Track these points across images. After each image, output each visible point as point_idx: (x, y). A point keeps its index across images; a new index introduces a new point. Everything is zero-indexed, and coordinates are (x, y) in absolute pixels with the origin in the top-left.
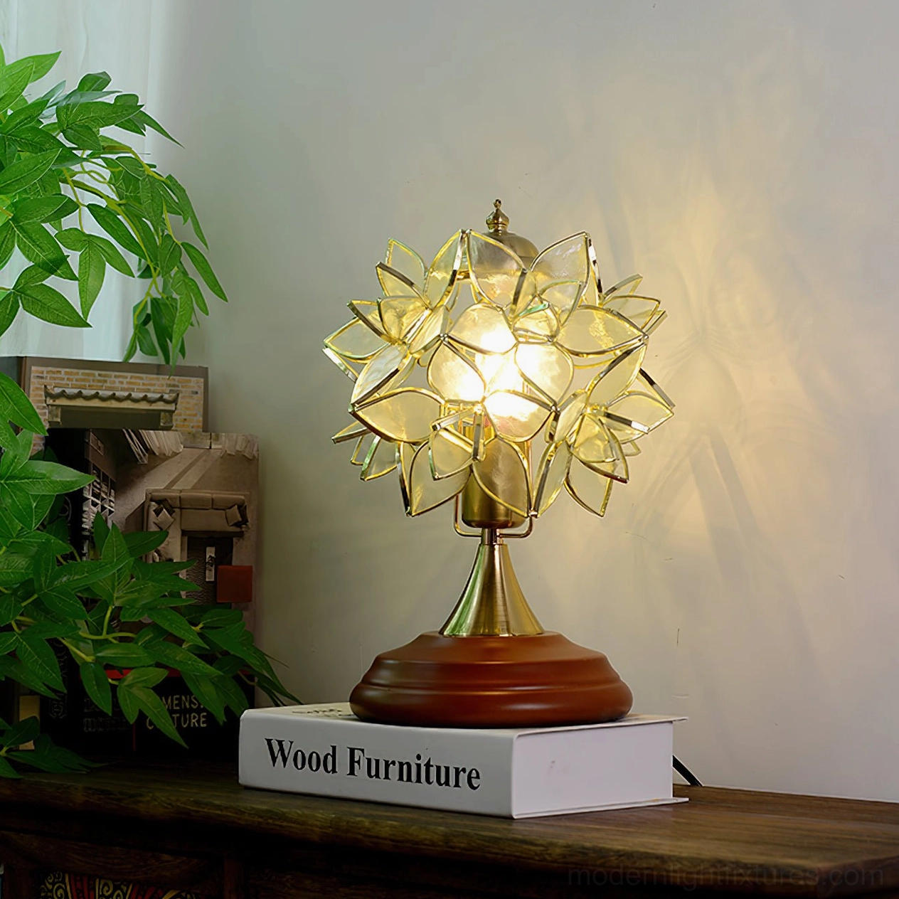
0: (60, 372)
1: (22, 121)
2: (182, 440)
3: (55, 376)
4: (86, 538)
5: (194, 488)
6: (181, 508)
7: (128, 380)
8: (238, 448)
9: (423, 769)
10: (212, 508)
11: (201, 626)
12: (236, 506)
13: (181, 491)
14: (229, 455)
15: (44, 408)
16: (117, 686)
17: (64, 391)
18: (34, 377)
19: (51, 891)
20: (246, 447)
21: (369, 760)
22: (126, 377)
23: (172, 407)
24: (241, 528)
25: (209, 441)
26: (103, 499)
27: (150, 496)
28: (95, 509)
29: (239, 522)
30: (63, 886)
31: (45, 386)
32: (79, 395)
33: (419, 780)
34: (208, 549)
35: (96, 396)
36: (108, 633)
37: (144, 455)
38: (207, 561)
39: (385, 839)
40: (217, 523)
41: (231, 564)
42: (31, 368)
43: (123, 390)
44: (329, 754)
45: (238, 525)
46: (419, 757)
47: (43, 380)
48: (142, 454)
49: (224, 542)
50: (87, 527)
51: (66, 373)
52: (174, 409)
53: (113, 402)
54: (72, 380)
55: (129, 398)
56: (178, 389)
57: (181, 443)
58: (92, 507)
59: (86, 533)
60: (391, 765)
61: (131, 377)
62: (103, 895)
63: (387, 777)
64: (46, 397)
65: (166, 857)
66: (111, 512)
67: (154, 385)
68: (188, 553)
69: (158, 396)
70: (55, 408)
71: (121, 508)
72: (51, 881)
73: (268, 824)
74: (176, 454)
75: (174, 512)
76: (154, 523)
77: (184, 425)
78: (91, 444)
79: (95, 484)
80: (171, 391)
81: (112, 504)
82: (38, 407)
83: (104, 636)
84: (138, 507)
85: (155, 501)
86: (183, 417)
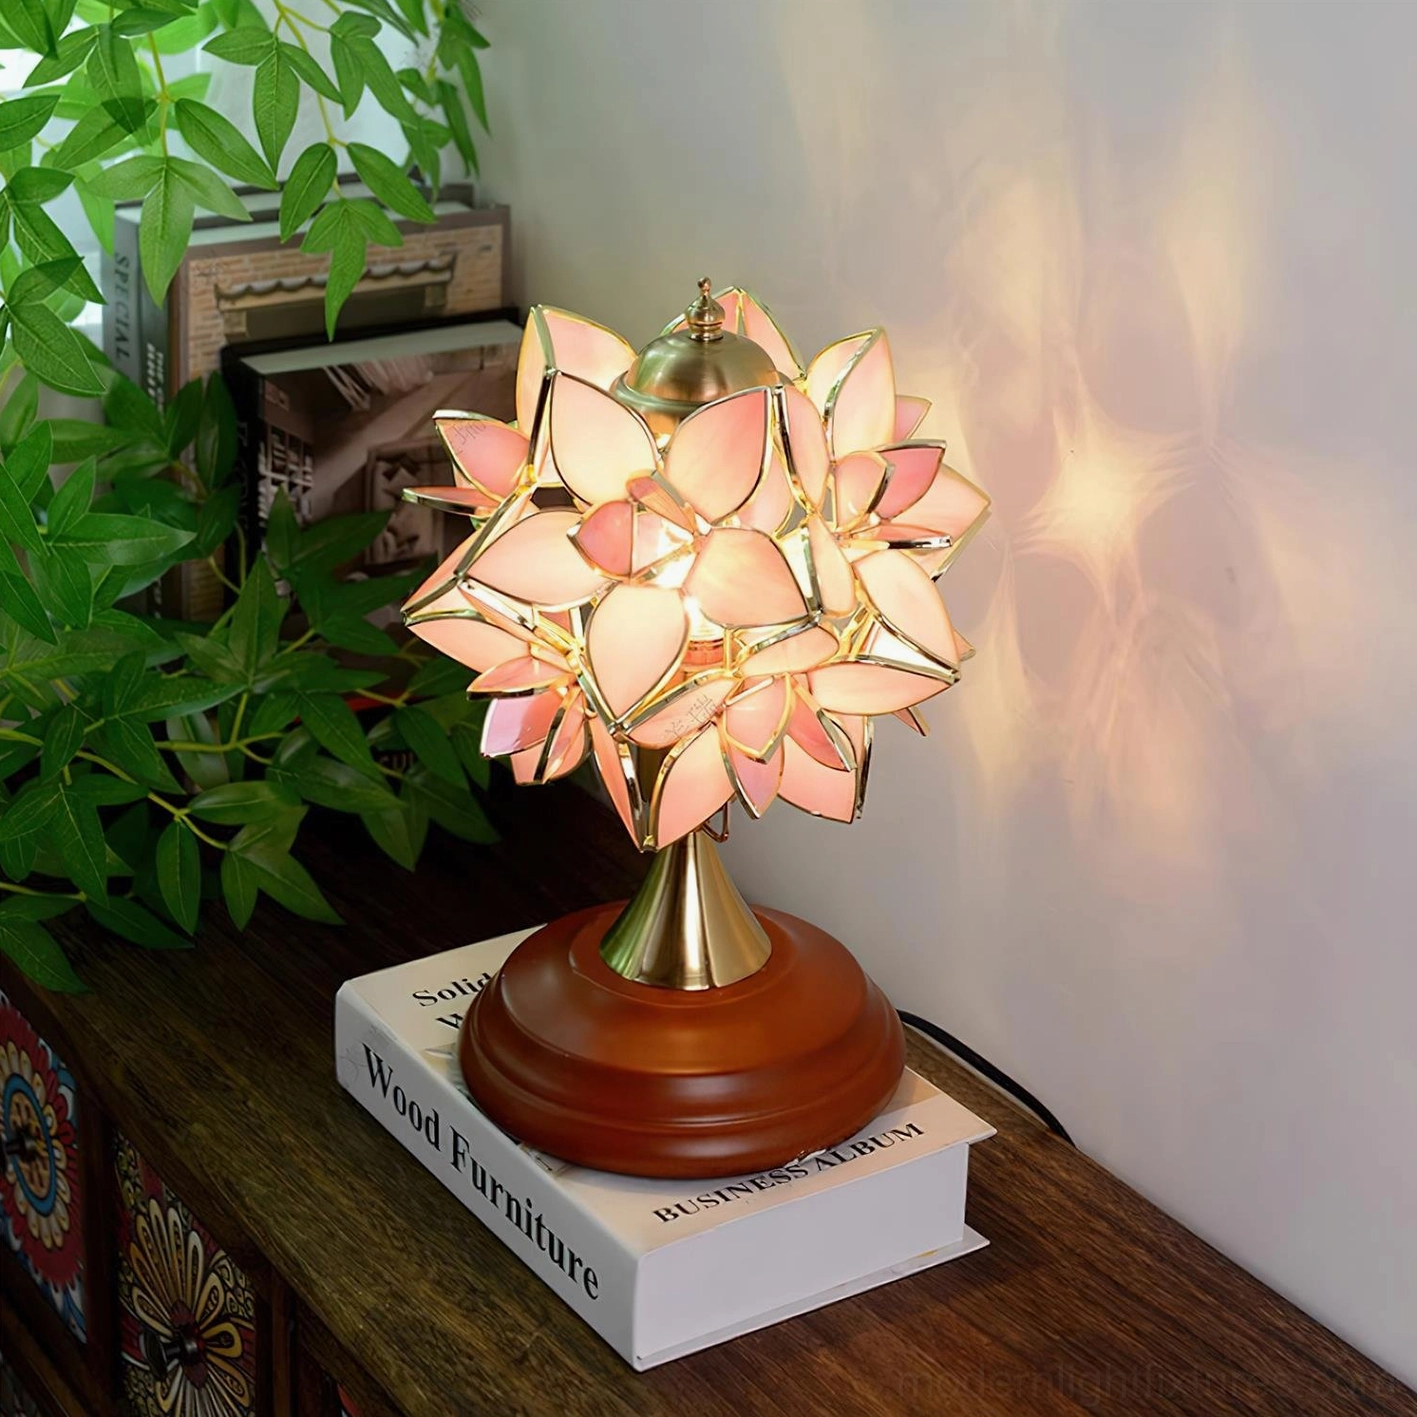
0: (239, 261)
2: (429, 365)
3: (232, 268)
6: (431, 463)
9: (534, 1223)
11: (405, 696)
13: (430, 438)
16: (221, 853)
17: (249, 287)
18: (195, 276)
21: (474, 1163)
23: (445, 276)
25: (479, 359)
26: (291, 473)
27: (375, 454)
31: (216, 286)
32: (279, 287)
33: (529, 1234)
35: (309, 283)
36: (240, 737)
37: (362, 397)
42: (188, 265)
44: (430, 1119)
46: (529, 1204)
47: (212, 278)
48: (358, 397)
50: (265, 516)
51: (253, 260)
52: (448, 278)
54: (263, 268)
55: (368, 276)
56: (454, 248)
57: (429, 368)
58: (274, 487)
60: (499, 1189)
63: (494, 1201)
64: (218, 300)
66: (305, 489)
67: (411, 250)
69: (418, 264)
70: (234, 313)
71: (322, 482)
74: (423, 386)
75: (418, 469)
76: (385, 492)
77: (467, 300)
78: (267, 397)
79: (276, 453)
80: (443, 254)
81: (308, 477)
82: (205, 318)
83: (233, 745)
84: (355, 473)
85: (386, 460)
86: (465, 288)
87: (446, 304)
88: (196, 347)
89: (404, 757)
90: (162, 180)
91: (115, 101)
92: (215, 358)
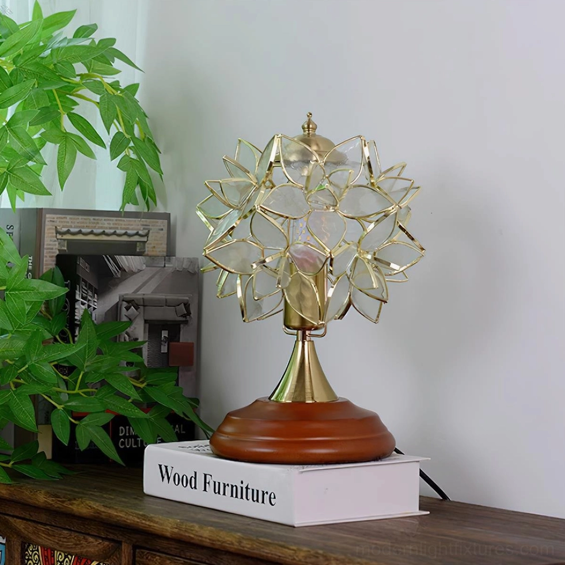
0: (66, 218)
1: (29, 58)
2: (145, 261)
3: (62, 220)
4: (78, 325)
5: (154, 292)
6: (144, 306)
7: (114, 222)
8: (184, 266)
9: (244, 490)
10: (166, 306)
11: (145, 384)
12: (183, 304)
13: (144, 295)
14: (178, 271)
16: (77, 425)
17: (69, 230)
18: (48, 221)
19: (31, 556)
20: (190, 266)
21: (215, 482)
22: (113, 220)
23: (145, 239)
24: (186, 318)
25: (163, 263)
26: (89, 300)
27: (122, 298)
28: (83, 307)
29: (185, 314)
30: (37, 553)
31: (56, 227)
32: (80, 232)
33: (242, 498)
34: (163, 332)
35: (92, 233)
37: (118, 272)
38: (162, 339)
39: (206, 538)
40: (170, 315)
41: (179, 341)
42: (45, 216)
43: (110, 228)
44: (192, 477)
45: (184, 316)
46: (242, 482)
47: (54, 223)
48: (116, 271)
49: (174, 328)
50: (78, 318)
51: (71, 218)
52: (146, 240)
53: (103, 236)
54: (75, 223)
55: (114, 233)
56: (149, 227)
57: (145, 264)
58: (82, 306)
59: (77, 322)
60: (227, 487)
61: (116, 220)
62: (59, 561)
63: (224, 494)
64: (56, 234)
65: (91, 539)
66: (94, 309)
67: (132, 225)
68: (149, 335)
69: (135, 232)
70: (62, 241)
71: (101, 306)
72: (31, 550)
73: (142, 523)
74: (141, 271)
75: (139, 308)
76: (125, 315)
77: (153, 251)
78: (81, 265)
79: (84, 291)
80: (144, 229)
81: (96, 304)
82: (51, 241)
83: (76, 391)
84: (114, 305)
85: (126, 301)
86: (152, 245)
87: (145, 251)
88: (47, 253)
89: (130, 439)
92: (54, 259)
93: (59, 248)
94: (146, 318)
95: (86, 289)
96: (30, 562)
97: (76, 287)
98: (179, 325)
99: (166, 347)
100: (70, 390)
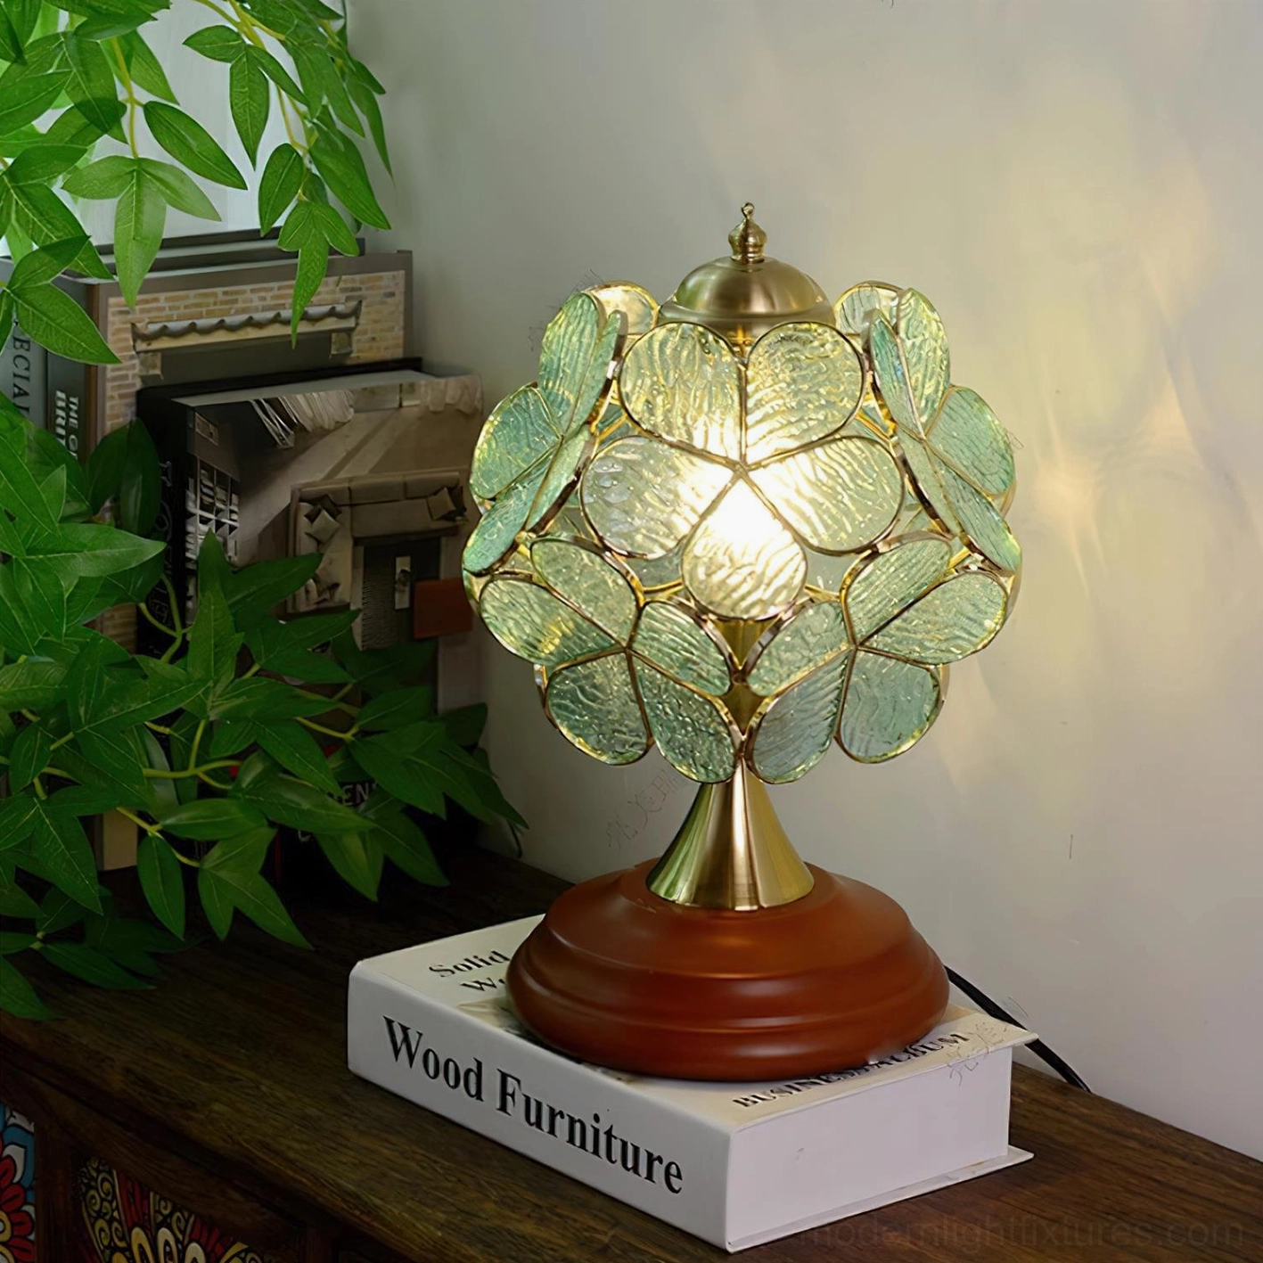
0: (156, 300)
2: (351, 402)
3: (149, 306)
4: (194, 573)
5: (375, 470)
6: (352, 505)
7: (274, 293)
8: (448, 400)
9: (603, 1139)
10: (407, 498)
11: (354, 730)
12: (446, 489)
13: (351, 480)
14: (435, 413)
15: (132, 357)
16: (196, 870)
17: (165, 327)
18: (114, 314)
19: (96, 1180)
20: (462, 395)
21: (528, 1100)
22: (272, 289)
23: (351, 323)
24: (453, 523)
25: (398, 398)
26: (219, 511)
27: (298, 494)
28: (204, 528)
29: (450, 513)
30: (109, 1178)
31: (133, 325)
32: (192, 329)
33: (596, 1152)
34: (399, 560)
35: (221, 326)
36: (197, 765)
37: (287, 434)
38: (397, 577)
40: (414, 518)
41: (437, 578)
42: (107, 300)
43: (265, 309)
44: (472, 1070)
45: (449, 517)
46: (597, 1118)
47: (130, 317)
48: (283, 433)
49: (425, 548)
50: (194, 557)
52: (353, 325)
53: (250, 329)
54: (178, 308)
55: (276, 320)
56: (359, 293)
57: (351, 406)
58: (200, 525)
59: (191, 566)
60: (558, 1117)
61: (279, 288)
62: (160, 1212)
63: (552, 1131)
64: (135, 341)
66: (232, 528)
68: (365, 572)
69: (326, 309)
70: (150, 354)
72: (95, 1166)
74: (344, 424)
75: (340, 512)
76: (307, 534)
77: (371, 348)
78: (197, 430)
79: (205, 490)
80: (348, 299)
81: (235, 517)
83: (192, 771)
84: (279, 514)
85: (309, 501)
86: (369, 335)
87: (351, 352)
88: (113, 389)
90: (134, 181)
91: (89, 101)
92: (132, 400)
93: (144, 373)
94: (357, 535)
95: (211, 485)
96: (92, 1192)
97: (188, 482)
98: (438, 539)
99: (407, 597)
100: (178, 770)
